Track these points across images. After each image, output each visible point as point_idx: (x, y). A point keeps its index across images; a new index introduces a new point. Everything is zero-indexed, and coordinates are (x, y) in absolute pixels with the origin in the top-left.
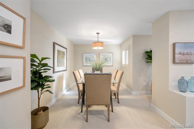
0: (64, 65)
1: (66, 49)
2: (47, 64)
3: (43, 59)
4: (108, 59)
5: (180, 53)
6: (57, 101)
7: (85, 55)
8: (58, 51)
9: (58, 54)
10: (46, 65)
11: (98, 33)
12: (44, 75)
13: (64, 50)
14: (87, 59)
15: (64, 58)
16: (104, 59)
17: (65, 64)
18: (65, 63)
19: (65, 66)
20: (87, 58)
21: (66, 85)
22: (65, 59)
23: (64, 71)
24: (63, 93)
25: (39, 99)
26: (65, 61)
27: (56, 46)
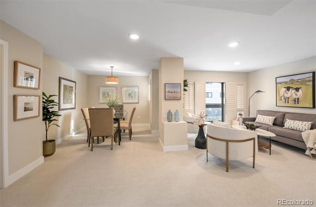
0: (72, 102)
1: (75, 82)
2: (54, 101)
3: (51, 96)
4: (133, 94)
5: (169, 92)
6: (63, 141)
7: (102, 90)
8: (64, 85)
9: (64, 89)
10: (52, 101)
11: (112, 67)
12: (51, 110)
13: (73, 84)
14: (105, 95)
15: (72, 93)
16: (128, 94)
17: (74, 101)
18: (74, 99)
19: (74, 103)
20: (104, 93)
21: (74, 126)
22: (74, 95)
23: (72, 109)
24: (71, 136)
25: (47, 131)
26: (74, 97)
27: (62, 80)
